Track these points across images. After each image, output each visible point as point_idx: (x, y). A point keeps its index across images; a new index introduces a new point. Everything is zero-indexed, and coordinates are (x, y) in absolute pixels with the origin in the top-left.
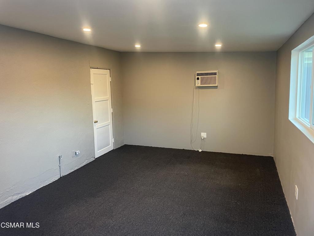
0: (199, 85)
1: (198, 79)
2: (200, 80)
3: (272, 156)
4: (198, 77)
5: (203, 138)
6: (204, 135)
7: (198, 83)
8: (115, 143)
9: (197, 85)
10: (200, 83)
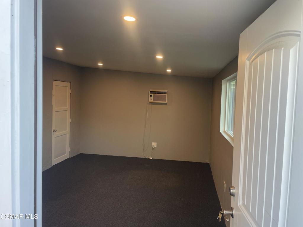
0: (152, 101)
1: (151, 96)
2: (152, 98)
3: (209, 163)
4: (151, 94)
5: (153, 147)
6: (154, 144)
7: (151, 100)
8: (71, 152)
9: (150, 101)
10: (152, 100)
